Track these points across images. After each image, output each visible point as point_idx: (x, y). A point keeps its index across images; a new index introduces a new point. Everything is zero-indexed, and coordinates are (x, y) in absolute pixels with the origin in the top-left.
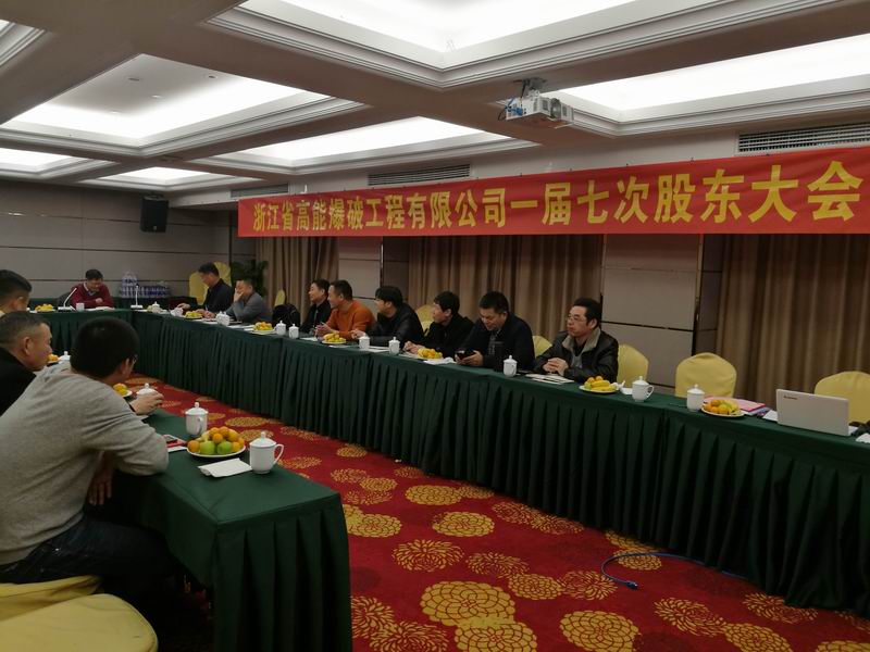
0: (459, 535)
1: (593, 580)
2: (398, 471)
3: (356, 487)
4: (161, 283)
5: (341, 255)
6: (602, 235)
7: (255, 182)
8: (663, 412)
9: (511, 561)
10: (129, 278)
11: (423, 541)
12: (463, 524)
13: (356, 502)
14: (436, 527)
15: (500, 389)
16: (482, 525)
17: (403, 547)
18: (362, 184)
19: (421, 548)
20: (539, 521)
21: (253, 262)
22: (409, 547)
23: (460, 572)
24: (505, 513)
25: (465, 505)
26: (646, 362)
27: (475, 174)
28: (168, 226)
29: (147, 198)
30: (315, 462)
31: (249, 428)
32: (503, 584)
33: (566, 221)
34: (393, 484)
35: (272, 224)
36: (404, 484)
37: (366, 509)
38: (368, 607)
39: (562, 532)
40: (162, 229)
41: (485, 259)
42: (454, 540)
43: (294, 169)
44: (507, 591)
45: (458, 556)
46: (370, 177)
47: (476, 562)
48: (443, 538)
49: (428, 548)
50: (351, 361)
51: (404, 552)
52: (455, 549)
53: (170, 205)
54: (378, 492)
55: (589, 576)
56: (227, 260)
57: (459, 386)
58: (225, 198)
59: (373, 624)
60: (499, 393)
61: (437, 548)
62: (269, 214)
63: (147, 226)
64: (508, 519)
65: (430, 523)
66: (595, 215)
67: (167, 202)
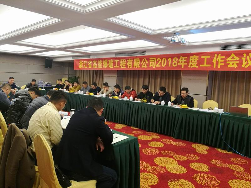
0: (156, 147)
2: (133, 132)
5: (104, 75)
10: (40, 81)
11: (148, 148)
12: (156, 144)
14: (149, 145)
19: (148, 150)
20: (174, 143)
21: (75, 77)
27: (147, 54)
29: (47, 59)
36: (136, 135)
38: (142, 163)
39: (181, 146)
40: (51, 67)
43: (94, 52)
44: (174, 159)
45: (158, 152)
48: (152, 147)
49: (150, 150)
51: (145, 151)
52: (157, 150)
53: (53, 61)
56: (68, 76)
58: (70, 59)
59: (146, 167)
61: (152, 150)
63: (46, 67)
64: (166, 143)
65: (147, 144)
67: (52, 60)
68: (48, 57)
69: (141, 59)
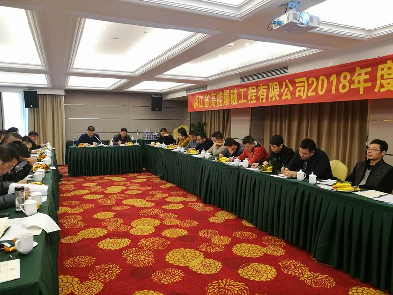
0: (252, 279)
2: (235, 233)
3: (208, 241)
5: (232, 118)
6: (368, 100)
10: (147, 131)
11: (229, 280)
12: (257, 271)
13: (203, 250)
14: (240, 272)
16: (268, 274)
17: (215, 283)
18: (237, 82)
19: (225, 285)
20: (306, 275)
22: (218, 283)
24: (286, 267)
27: (291, 71)
28: (162, 108)
29: (153, 96)
30: (195, 223)
31: (174, 202)
34: (228, 240)
36: (236, 241)
37: (207, 255)
39: (319, 286)
40: (160, 109)
41: (305, 118)
42: (247, 282)
43: (207, 77)
46: (241, 78)
48: (241, 279)
49: (229, 285)
51: (214, 286)
52: (245, 288)
53: (164, 99)
54: (218, 245)
56: (189, 123)
58: (183, 94)
61: (234, 286)
63: (153, 109)
65: (238, 268)
67: (162, 98)
68: (156, 94)
69: (280, 82)
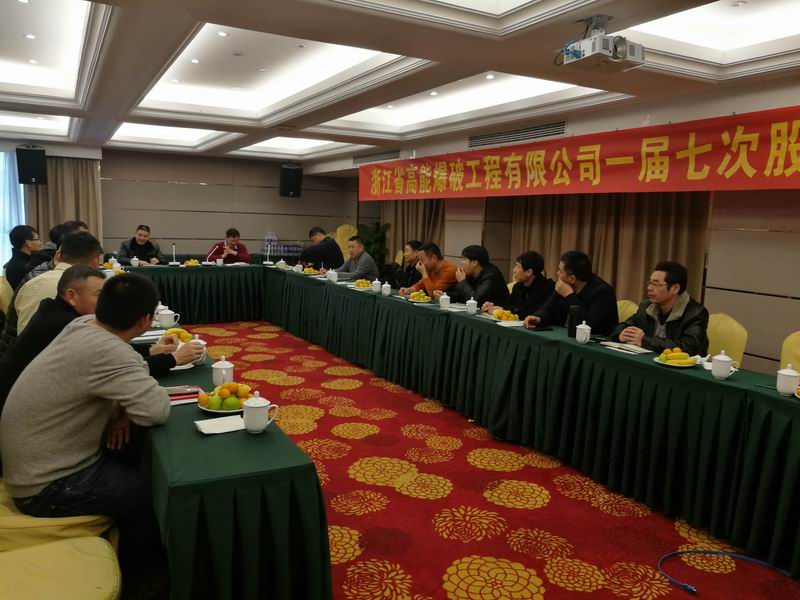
1: (645, 577)
2: (468, 431)
3: (420, 444)
4: (298, 243)
5: (448, 217)
7: (371, 149)
8: (746, 393)
9: (556, 541)
10: (270, 237)
12: (517, 494)
13: (415, 459)
14: (487, 494)
15: (570, 356)
16: (536, 497)
17: (446, 512)
18: (463, 147)
19: (464, 516)
20: (601, 498)
21: (378, 224)
22: (452, 513)
23: (496, 547)
24: (567, 487)
25: (527, 474)
26: (746, 333)
27: (571, 131)
28: (302, 192)
29: (284, 166)
30: (390, 414)
31: (343, 377)
32: (539, 566)
33: (664, 177)
34: (457, 444)
35: (386, 188)
36: (470, 445)
38: (388, 573)
39: (624, 514)
40: (297, 194)
41: (588, 219)
42: (502, 510)
44: (541, 575)
45: (501, 528)
46: (471, 139)
47: (517, 538)
50: (431, 319)
53: (305, 172)
55: (641, 570)
56: (355, 222)
57: (529, 350)
58: (348, 165)
60: (569, 358)
61: (481, 518)
62: (384, 179)
63: (284, 193)
64: (567, 494)
65: (482, 489)
66: (695, 171)
67: (301, 170)
68: (289, 162)
